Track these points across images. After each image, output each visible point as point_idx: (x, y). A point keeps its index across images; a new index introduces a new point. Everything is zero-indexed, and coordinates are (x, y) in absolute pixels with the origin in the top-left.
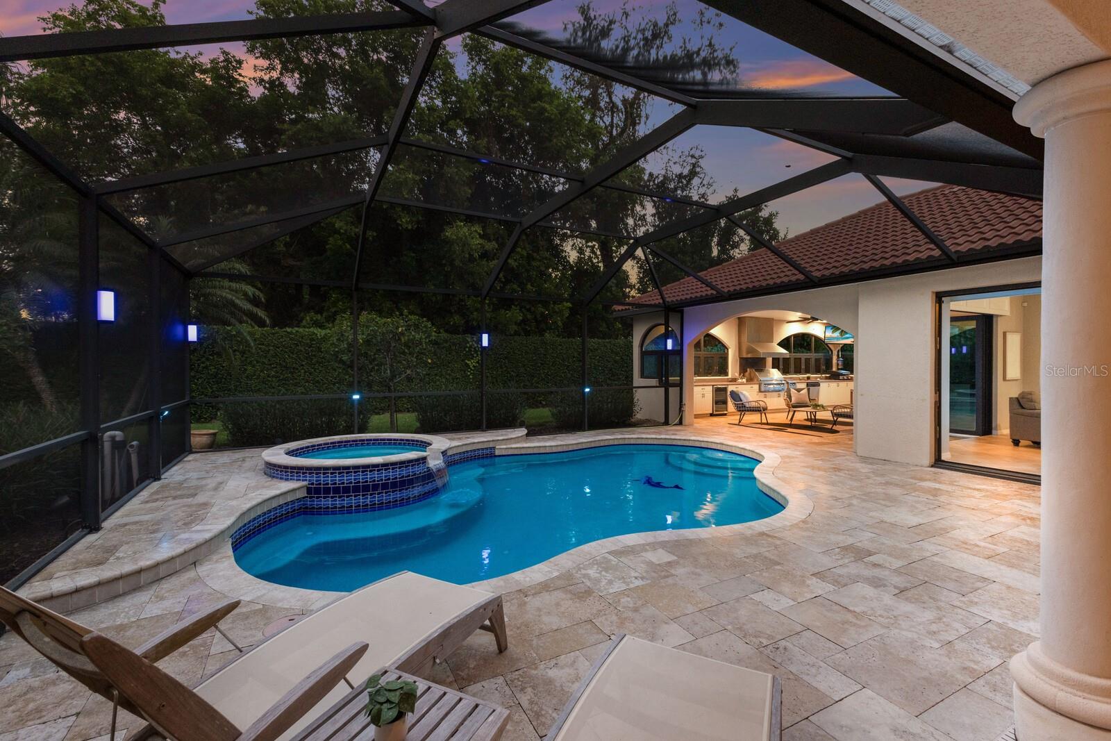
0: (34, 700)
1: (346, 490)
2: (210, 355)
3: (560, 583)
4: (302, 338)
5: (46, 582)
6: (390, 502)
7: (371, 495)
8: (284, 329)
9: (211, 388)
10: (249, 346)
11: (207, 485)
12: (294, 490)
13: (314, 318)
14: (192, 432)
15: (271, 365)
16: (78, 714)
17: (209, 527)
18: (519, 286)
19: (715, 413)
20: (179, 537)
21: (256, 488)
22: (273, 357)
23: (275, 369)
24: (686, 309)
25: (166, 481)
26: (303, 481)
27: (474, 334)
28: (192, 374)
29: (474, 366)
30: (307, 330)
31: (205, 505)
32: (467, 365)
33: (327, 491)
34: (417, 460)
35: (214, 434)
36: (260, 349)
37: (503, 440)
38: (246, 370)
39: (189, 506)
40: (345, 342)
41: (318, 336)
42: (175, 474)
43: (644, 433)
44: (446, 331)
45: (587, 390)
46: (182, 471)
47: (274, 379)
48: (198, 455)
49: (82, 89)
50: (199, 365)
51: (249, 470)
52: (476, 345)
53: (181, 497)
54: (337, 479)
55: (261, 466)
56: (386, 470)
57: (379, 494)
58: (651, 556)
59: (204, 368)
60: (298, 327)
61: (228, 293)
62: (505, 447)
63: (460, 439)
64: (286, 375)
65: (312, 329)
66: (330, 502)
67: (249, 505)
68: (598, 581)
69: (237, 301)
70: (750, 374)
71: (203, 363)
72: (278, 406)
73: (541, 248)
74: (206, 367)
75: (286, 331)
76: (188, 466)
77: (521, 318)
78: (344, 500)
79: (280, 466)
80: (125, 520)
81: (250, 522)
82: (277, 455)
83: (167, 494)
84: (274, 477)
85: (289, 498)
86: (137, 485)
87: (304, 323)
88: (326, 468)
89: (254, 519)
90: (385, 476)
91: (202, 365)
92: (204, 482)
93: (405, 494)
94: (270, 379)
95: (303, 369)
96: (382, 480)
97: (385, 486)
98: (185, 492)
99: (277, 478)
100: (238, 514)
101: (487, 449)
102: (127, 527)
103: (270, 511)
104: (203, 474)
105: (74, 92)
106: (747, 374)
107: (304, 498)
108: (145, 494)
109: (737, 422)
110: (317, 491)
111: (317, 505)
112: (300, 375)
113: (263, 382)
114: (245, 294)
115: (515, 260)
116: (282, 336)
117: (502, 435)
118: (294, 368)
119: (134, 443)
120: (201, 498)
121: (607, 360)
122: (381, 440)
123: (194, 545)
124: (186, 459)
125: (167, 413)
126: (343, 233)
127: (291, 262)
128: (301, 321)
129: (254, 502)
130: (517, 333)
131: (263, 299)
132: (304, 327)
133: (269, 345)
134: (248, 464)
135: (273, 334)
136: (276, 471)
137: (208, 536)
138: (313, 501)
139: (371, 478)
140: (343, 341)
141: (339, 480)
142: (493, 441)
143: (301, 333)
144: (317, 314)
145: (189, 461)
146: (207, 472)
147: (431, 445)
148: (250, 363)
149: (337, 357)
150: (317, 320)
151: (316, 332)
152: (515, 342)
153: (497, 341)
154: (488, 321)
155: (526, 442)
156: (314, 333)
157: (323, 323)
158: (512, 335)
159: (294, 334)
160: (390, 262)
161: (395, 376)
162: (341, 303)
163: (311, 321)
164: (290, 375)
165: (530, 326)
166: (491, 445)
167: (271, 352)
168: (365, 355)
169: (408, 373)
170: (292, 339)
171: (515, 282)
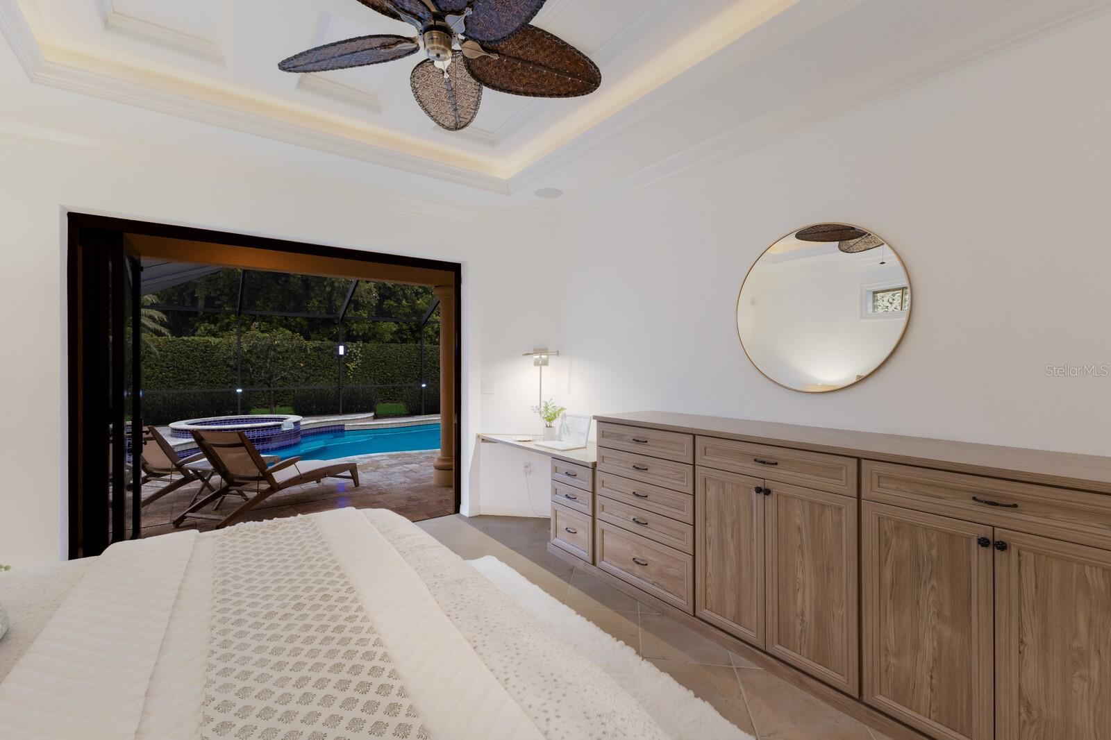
4: (197, 345)
8: (181, 338)
13: (208, 328)
15: (168, 368)
18: (395, 302)
22: (170, 360)
23: (172, 371)
27: (355, 342)
29: (353, 368)
30: (200, 338)
32: (348, 367)
34: (274, 426)
37: (352, 420)
40: (232, 351)
41: (212, 343)
44: (330, 339)
45: (424, 385)
47: (171, 379)
52: (355, 351)
60: (194, 336)
62: (352, 424)
63: (317, 419)
64: (183, 376)
65: (206, 338)
72: (178, 398)
75: (183, 340)
77: (396, 329)
87: (199, 332)
94: (168, 380)
95: (198, 371)
101: (337, 425)
112: (195, 377)
113: (161, 382)
114: (154, 318)
116: (179, 344)
117: (353, 416)
118: (189, 370)
128: (197, 330)
130: (393, 341)
131: (165, 319)
132: (200, 336)
133: (167, 351)
135: (173, 342)
140: (230, 350)
142: (343, 420)
143: (196, 341)
144: (211, 324)
147: (287, 419)
148: (150, 366)
149: (225, 362)
150: (211, 329)
151: (210, 340)
152: (391, 348)
153: (375, 347)
154: (367, 331)
155: (370, 421)
156: (208, 341)
157: (217, 332)
158: (388, 342)
159: (190, 342)
160: (280, 281)
161: (272, 376)
162: (233, 316)
163: (205, 330)
164: (186, 376)
165: (406, 335)
166: (341, 423)
167: (169, 357)
168: (248, 361)
169: (284, 374)
170: (188, 346)
171: (392, 298)
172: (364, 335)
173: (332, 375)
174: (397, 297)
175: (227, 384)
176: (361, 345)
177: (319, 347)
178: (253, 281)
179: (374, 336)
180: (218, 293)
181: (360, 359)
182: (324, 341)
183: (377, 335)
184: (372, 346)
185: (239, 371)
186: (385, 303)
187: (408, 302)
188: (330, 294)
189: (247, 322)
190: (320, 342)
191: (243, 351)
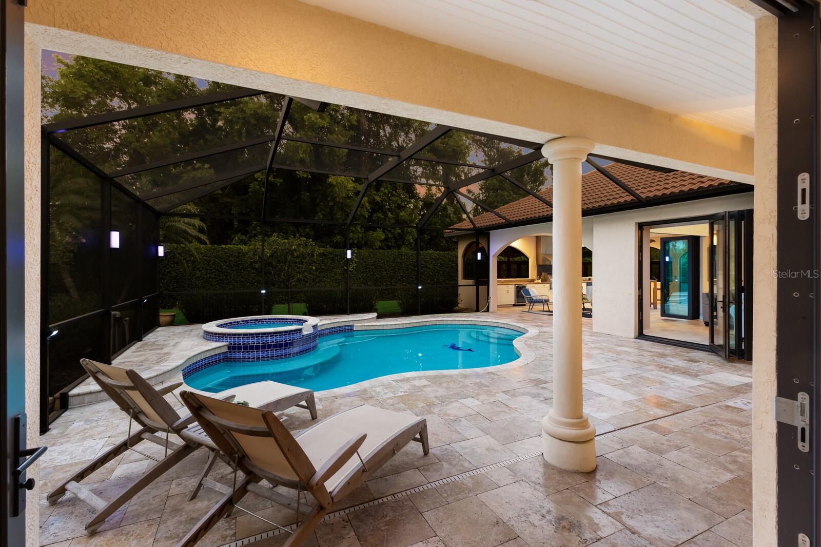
0: (87, 432)
1: (251, 348)
2: (172, 264)
3: (359, 393)
4: (232, 252)
5: (86, 386)
6: (278, 356)
7: (266, 351)
8: (221, 246)
9: (173, 286)
10: (196, 258)
11: (169, 344)
12: (220, 347)
13: (241, 238)
14: (160, 314)
15: (211, 270)
16: (109, 437)
17: (169, 364)
18: (382, 215)
19: (516, 304)
20: (154, 368)
21: (198, 345)
22: (213, 264)
23: (214, 273)
24: (491, 232)
25: (145, 341)
26: (226, 342)
28: (161, 276)
30: (236, 246)
31: (168, 354)
32: (346, 270)
33: (240, 348)
34: (296, 330)
35: (174, 316)
36: (205, 259)
37: (359, 320)
38: (195, 273)
39: (159, 354)
40: (257, 256)
41: (243, 250)
42: (150, 338)
43: (458, 317)
44: (332, 246)
45: (420, 287)
46: (154, 336)
47: (214, 280)
48: (164, 328)
49: (91, 90)
50: (164, 271)
51: (194, 336)
53: (154, 349)
54: (246, 341)
55: (202, 333)
56: (275, 336)
57: (271, 351)
58: (417, 383)
59: (167, 272)
60: (230, 244)
61: (183, 225)
62: (360, 325)
63: (330, 319)
64: (222, 277)
65: (239, 246)
66: (241, 355)
67: (193, 354)
68: (380, 393)
69: (188, 230)
70: (544, 277)
71: (167, 269)
73: (398, 188)
74: (169, 272)
75: (222, 248)
76: (158, 334)
77: (383, 237)
78: (250, 354)
79: (212, 333)
80: (123, 360)
81: (193, 364)
82: (212, 327)
83: (146, 348)
84: (208, 340)
85: (217, 352)
86: (129, 344)
87: (234, 241)
88: (239, 334)
89: (196, 363)
90: (275, 340)
91: (167, 270)
92: (168, 342)
93: (288, 351)
94: (211, 280)
95: (233, 273)
96: (273, 342)
97: (275, 346)
98: (156, 347)
99: (210, 340)
100: (186, 358)
101: (348, 326)
102: (126, 363)
103: (205, 359)
104: (167, 338)
105: (86, 93)
106: (542, 277)
107: (226, 352)
108: (133, 348)
109: (527, 310)
110: (234, 348)
111: (234, 357)
112: (231, 277)
113: (206, 282)
114: (194, 226)
115: (380, 196)
116: (219, 251)
117: (359, 317)
118: (227, 272)
119: (127, 318)
120: (165, 350)
121: (446, 266)
122: (278, 319)
123: (162, 372)
124: (156, 330)
125: (146, 300)
126: (260, 181)
127: (226, 200)
128: (232, 240)
129: (196, 353)
130: (380, 248)
131: (205, 228)
132: (234, 244)
133: (210, 257)
134: (194, 333)
135: (213, 249)
136: (210, 336)
137: (169, 368)
138: (232, 354)
139: (266, 341)
140: (256, 255)
141: (247, 342)
142: (352, 321)
143: (231, 249)
144: (243, 235)
145: (158, 331)
146: (170, 337)
147: (307, 321)
148: (198, 269)
149: (252, 266)
150: (243, 239)
151: (242, 248)
152: (379, 254)
153: (367, 253)
154: (360, 239)
155: (375, 322)
156: (240, 248)
157: (247, 241)
158: (377, 249)
159: (227, 249)
160: (293, 199)
161: (290, 278)
162: (259, 228)
163: (239, 240)
164: (224, 277)
165: (391, 242)
166: (351, 323)
167: (212, 262)
168: (270, 264)
169: (299, 276)
170: (226, 253)
171: (380, 211)
172: (359, 242)
173: (333, 277)
174: (384, 210)
175: (254, 284)
176: (356, 251)
177: (323, 253)
178: (273, 200)
179: (366, 244)
180: (248, 210)
181: (355, 263)
182: (327, 248)
183: (369, 243)
184: (364, 252)
185: (263, 273)
186: (375, 215)
187: (392, 215)
188: (332, 207)
189: (269, 233)
190: (324, 249)
191: (266, 256)
